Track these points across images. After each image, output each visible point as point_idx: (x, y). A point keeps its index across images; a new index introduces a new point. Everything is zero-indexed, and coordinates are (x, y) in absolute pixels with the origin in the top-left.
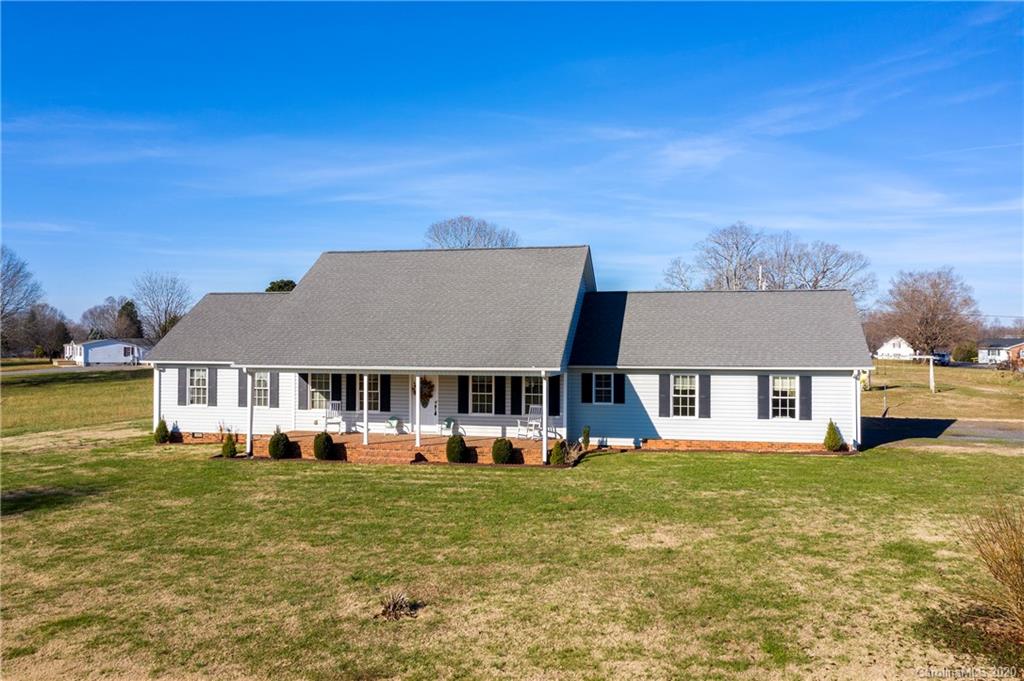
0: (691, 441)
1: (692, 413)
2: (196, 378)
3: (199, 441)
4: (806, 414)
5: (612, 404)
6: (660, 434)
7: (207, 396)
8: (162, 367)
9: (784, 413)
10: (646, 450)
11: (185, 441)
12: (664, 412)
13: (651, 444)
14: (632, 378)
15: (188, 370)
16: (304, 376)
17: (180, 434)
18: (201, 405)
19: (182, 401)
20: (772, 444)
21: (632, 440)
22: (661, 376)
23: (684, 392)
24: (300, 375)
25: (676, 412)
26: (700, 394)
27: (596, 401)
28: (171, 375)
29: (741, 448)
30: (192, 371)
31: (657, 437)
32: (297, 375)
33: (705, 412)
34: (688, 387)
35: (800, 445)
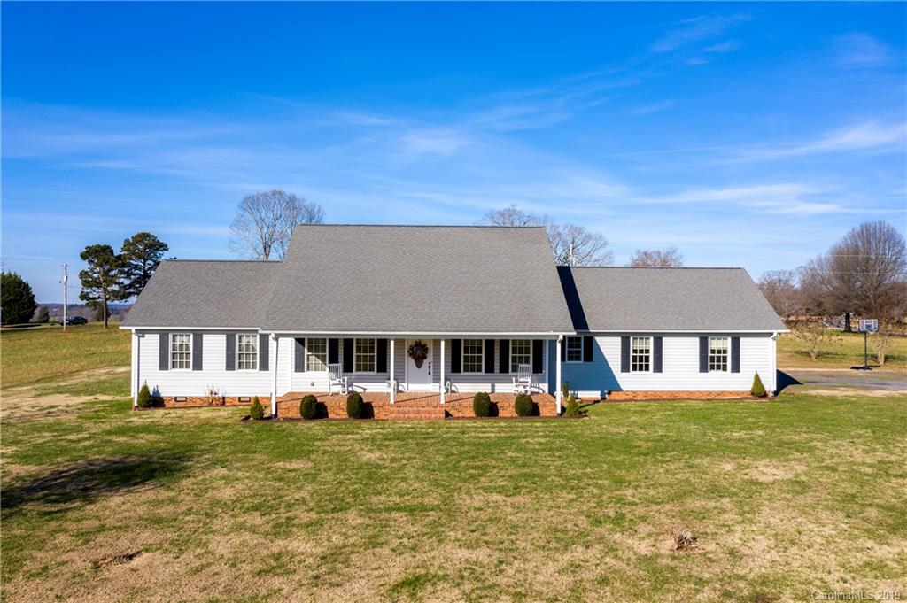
0: (646, 392)
1: (647, 368)
2: (178, 343)
3: (182, 404)
4: (736, 368)
5: (582, 362)
6: (622, 387)
7: (191, 360)
8: (141, 333)
9: (719, 368)
10: (611, 401)
11: (167, 405)
12: (625, 368)
13: (615, 396)
14: (598, 340)
15: (171, 336)
16: (300, 341)
17: (161, 398)
18: (184, 370)
19: (163, 365)
20: (710, 393)
21: (599, 393)
22: (622, 338)
23: (641, 351)
24: (296, 339)
25: (634, 368)
26: (655, 353)
27: (569, 360)
28: (152, 341)
29: (686, 397)
30: (174, 336)
31: (619, 389)
32: (293, 339)
33: (658, 368)
34: (644, 347)
35: (731, 393)
